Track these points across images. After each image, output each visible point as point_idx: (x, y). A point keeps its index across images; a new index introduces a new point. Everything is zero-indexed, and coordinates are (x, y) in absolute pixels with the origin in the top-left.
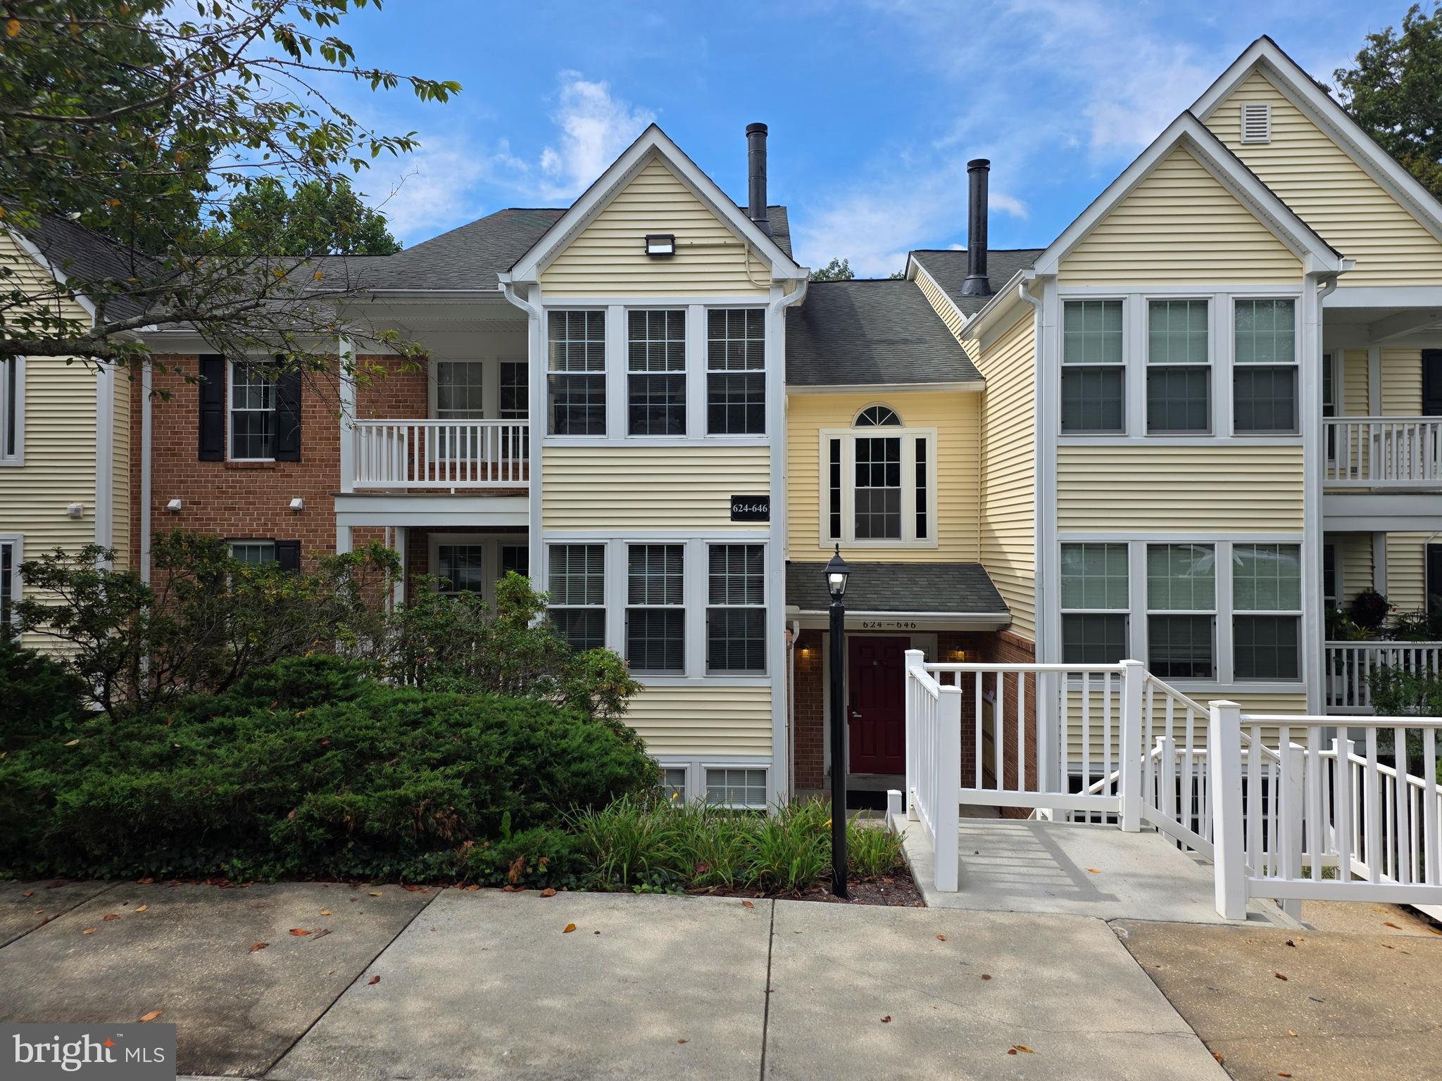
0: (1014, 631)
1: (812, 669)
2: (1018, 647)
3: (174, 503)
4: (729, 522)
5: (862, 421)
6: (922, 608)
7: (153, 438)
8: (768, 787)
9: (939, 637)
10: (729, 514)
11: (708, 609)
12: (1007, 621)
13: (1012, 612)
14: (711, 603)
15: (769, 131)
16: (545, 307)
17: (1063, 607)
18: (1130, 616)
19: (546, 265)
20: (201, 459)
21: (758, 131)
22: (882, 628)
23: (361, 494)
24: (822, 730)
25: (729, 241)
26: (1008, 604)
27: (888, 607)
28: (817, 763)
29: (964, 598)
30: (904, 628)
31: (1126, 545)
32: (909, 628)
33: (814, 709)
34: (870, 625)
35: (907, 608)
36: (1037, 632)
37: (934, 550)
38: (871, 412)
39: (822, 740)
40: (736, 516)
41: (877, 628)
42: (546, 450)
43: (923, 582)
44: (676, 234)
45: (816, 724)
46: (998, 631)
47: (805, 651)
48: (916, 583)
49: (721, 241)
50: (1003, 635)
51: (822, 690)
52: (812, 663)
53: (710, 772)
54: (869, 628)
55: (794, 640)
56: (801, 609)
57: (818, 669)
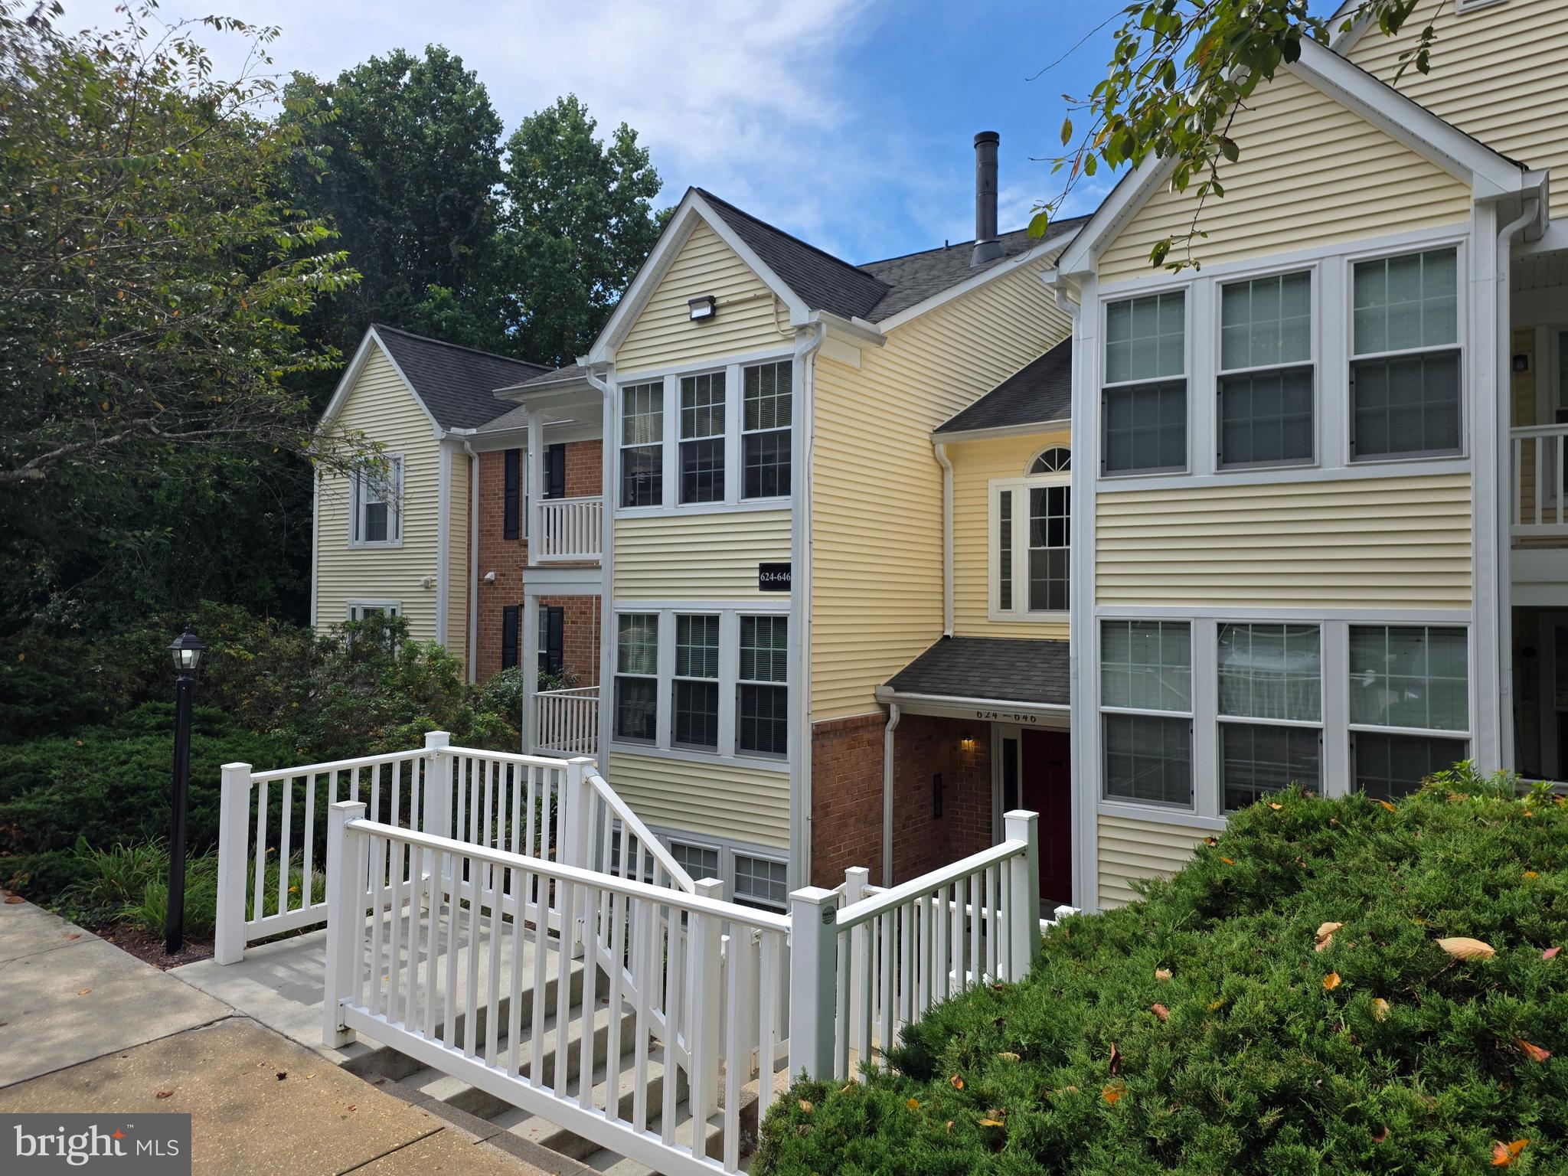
1: (976, 763)
3: (490, 575)
4: (757, 592)
5: (1039, 468)
7: (480, 522)
10: (757, 583)
11: (738, 685)
14: (741, 678)
15: (1001, 140)
16: (619, 384)
17: (1102, 705)
19: (620, 343)
20: (506, 538)
21: (988, 141)
22: (999, 720)
23: (543, 567)
25: (759, 293)
30: (1022, 722)
31: (1189, 623)
33: (979, 811)
34: (984, 716)
36: (1072, 735)
38: (1049, 456)
40: (765, 586)
41: (993, 719)
42: (618, 523)
44: (715, 294)
47: (965, 742)
49: (751, 295)
51: (989, 790)
52: (977, 757)
53: (736, 858)
55: (890, 726)
56: (896, 690)
57: (985, 765)
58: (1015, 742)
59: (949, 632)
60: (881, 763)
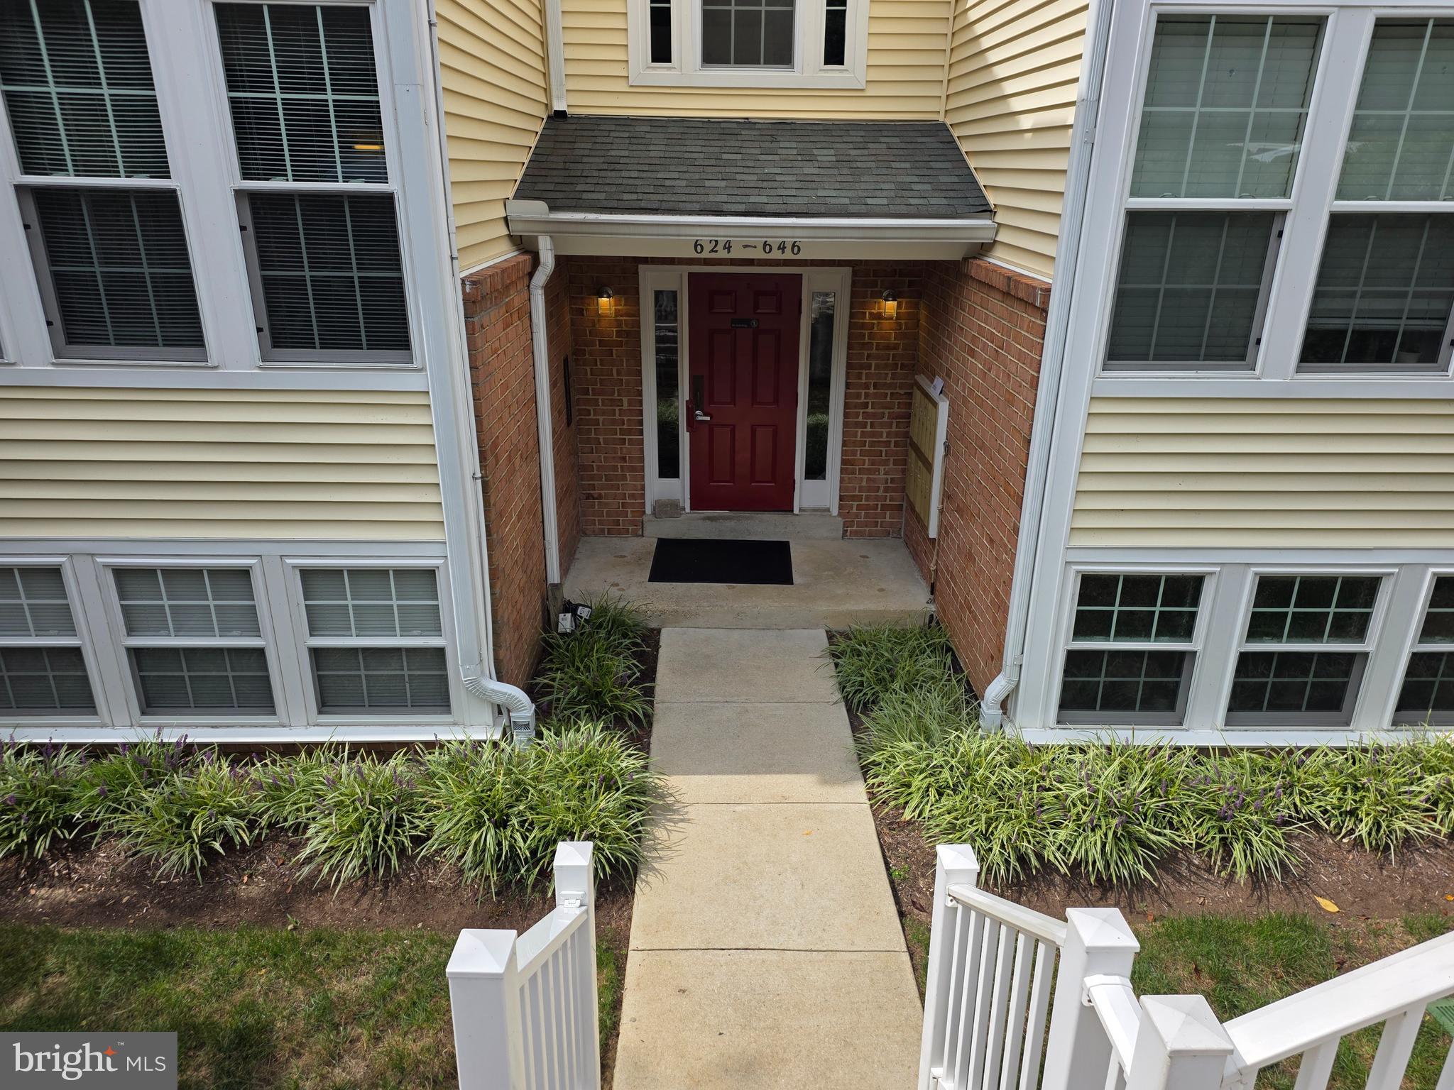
0: (1000, 260)
1: (619, 334)
2: (1006, 294)
6: (814, 209)
8: (442, 602)
9: (855, 274)
11: (239, 194)
12: (986, 237)
13: (1000, 218)
14: (246, 175)
17: (1132, 194)
18: (1289, 219)
22: (735, 254)
24: (641, 442)
26: (992, 199)
27: (742, 208)
28: (632, 496)
29: (904, 188)
30: (776, 255)
31: (1322, 21)
32: (788, 255)
33: (625, 406)
34: (708, 248)
35: (782, 209)
36: (1061, 261)
37: (855, 93)
39: (642, 459)
41: (722, 254)
43: (826, 156)
45: (629, 432)
46: (965, 259)
47: (604, 301)
48: (811, 159)
50: (974, 270)
51: (639, 373)
52: (619, 324)
53: (307, 575)
54: (706, 254)
55: (541, 277)
56: (553, 208)
57: (631, 335)
58: (674, 295)
59: (559, 106)
60: (530, 351)
